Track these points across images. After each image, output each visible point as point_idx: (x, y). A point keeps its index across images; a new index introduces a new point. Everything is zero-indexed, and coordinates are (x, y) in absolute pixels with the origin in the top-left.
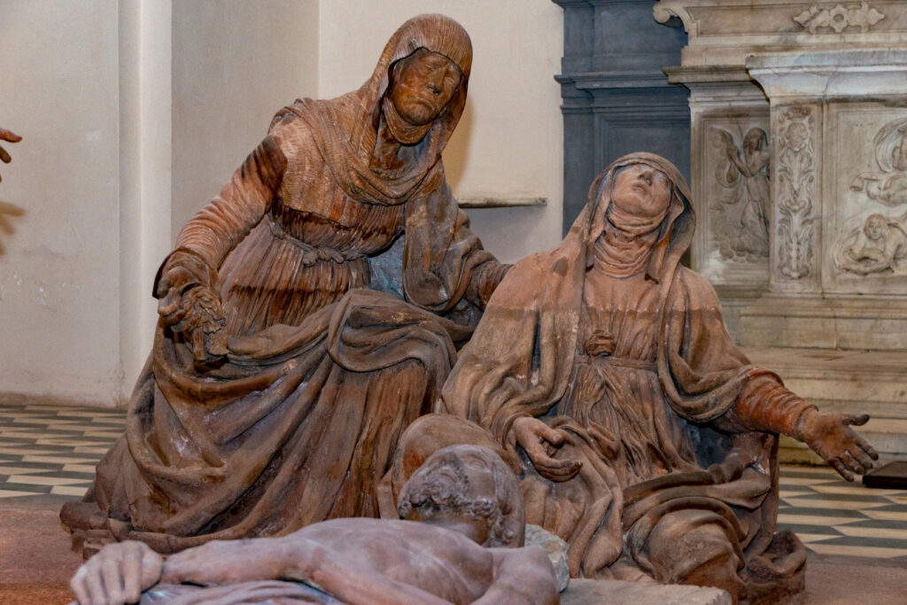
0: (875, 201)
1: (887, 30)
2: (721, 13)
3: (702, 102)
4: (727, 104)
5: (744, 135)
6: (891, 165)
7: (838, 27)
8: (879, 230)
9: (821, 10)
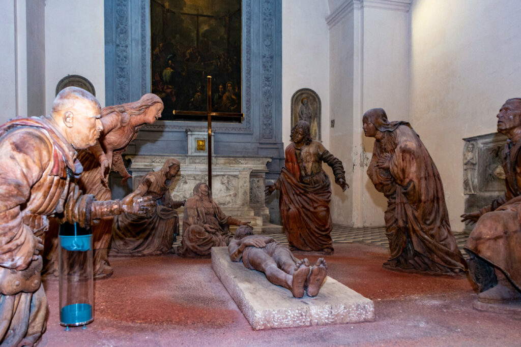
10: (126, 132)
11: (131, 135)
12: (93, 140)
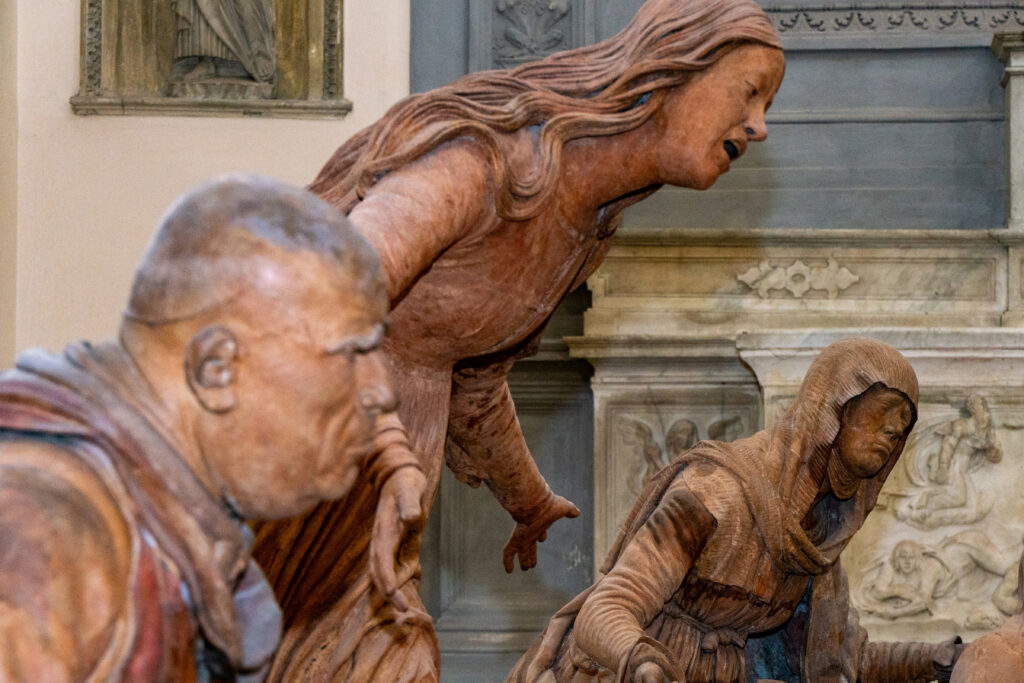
0: (904, 524)
1: (862, 297)
2: (637, 267)
3: (611, 383)
4: (645, 387)
5: (667, 430)
6: (925, 479)
7: (797, 290)
8: (912, 562)
9: (775, 268)
10: (536, 250)
11: (566, 267)
12: (339, 470)
